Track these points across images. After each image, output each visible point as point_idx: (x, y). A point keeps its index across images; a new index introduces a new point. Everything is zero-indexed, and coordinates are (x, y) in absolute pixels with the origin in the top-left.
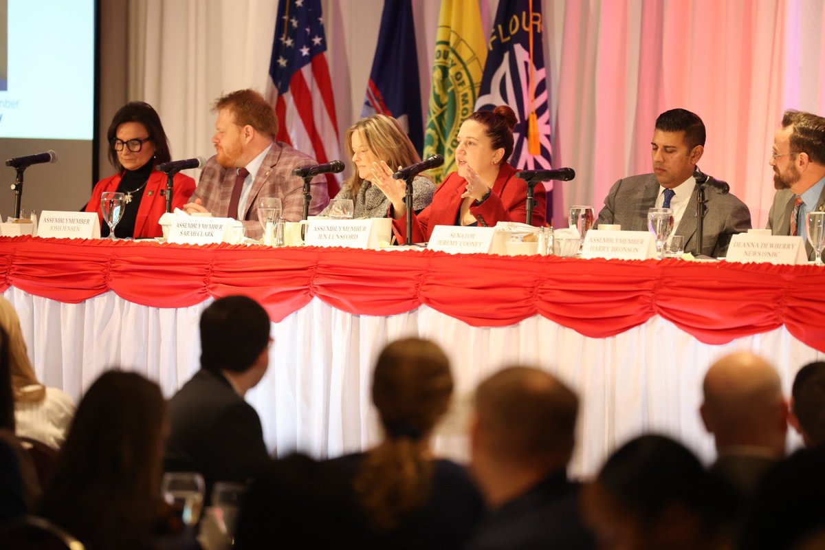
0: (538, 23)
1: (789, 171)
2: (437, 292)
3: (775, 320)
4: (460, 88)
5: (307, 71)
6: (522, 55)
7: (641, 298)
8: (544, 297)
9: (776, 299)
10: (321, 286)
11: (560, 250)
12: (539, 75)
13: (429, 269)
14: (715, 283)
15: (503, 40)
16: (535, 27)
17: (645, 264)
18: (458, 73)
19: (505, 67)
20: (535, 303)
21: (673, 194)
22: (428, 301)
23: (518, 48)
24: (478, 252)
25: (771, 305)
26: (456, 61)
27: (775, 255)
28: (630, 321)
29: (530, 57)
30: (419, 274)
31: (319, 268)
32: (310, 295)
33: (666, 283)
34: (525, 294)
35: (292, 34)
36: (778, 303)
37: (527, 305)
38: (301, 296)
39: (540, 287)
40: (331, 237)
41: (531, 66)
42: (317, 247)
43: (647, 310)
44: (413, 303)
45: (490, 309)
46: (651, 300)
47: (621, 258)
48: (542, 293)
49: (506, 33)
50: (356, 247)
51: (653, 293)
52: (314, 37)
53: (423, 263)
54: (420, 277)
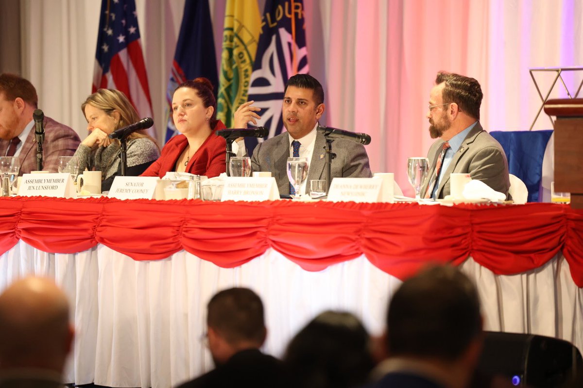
0: (299, 11)
1: (442, 120)
2: (109, 232)
3: (357, 249)
4: (242, 65)
5: (123, 55)
6: (286, 37)
7: (258, 233)
8: (186, 234)
9: (358, 232)
10: (23, 229)
11: (212, 194)
12: (301, 53)
13: (104, 213)
14: (312, 220)
15: (271, 26)
16: (296, 14)
17: (263, 205)
18: (240, 54)
19: (272, 48)
20: (180, 239)
21: (299, 144)
22: (103, 241)
23: (283, 32)
24: (141, 198)
25: (354, 237)
26: (239, 43)
27: (363, 194)
28: (250, 253)
29: (292, 38)
30: (97, 217)
31: (23, 215)
32: (16, 237)
33: (277, 220)
34: (173, 232)
35: (112, 25)
36: (359, 235)
37: (174, 241)
38: (8, 239)
39: (184, 226)
40: (38, 188)
41: (294, 46)
42: (23, 197)
43: (263, 243)
44: (91, 242)
45: (146, 245)
46: (266, 235)
47: (245, 200)
48: (186, 231)
49: (273, 19)
50: (52, 196)
51: (267, 229)
52: (130, 27)
53: (99, 208)
54: (96, 220)
